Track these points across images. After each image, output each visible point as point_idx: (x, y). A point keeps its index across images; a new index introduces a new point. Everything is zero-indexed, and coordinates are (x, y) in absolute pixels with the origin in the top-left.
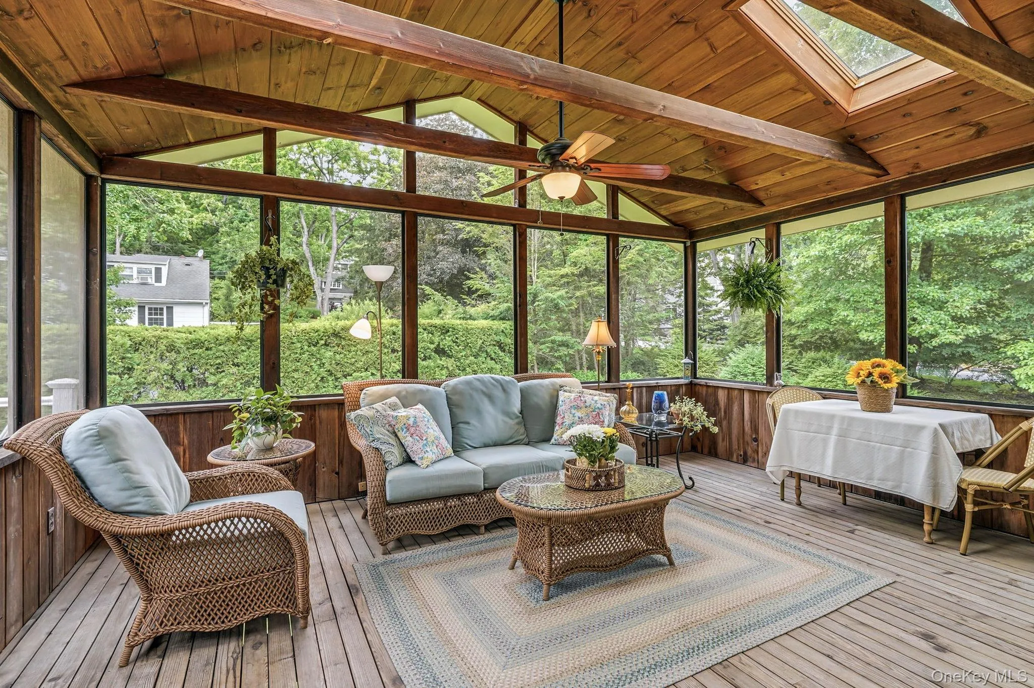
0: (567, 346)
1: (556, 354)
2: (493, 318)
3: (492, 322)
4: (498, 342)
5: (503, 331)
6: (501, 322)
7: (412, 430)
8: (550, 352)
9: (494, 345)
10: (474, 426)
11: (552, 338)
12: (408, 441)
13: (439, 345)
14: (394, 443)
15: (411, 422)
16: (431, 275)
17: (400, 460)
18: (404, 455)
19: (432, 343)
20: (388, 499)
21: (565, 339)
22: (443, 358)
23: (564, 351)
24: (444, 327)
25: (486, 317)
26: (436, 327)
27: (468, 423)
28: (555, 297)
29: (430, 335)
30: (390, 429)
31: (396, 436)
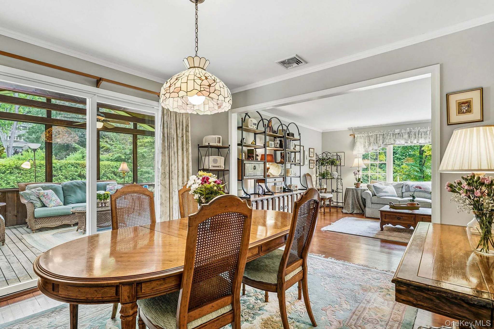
0: (149, 173)
1: (143, 177)
2: (112, 160)
3: (111, 163)
4: (114, 171)
5: (116, 167)
6: (115, 162)
7: (46, 197)
8: (140, 176)
9: (111, 173)
10: (73, 197)
11: (141, 170)
12: (43, 199)
13: (80, 173)
14: (39, 201)
15: (45, 194)
16: (82, 137)
17: (41, 206)
18: (43, 204)
19: (77, 172)
20: (35, 216)
21: (147, 170)
22: (83, 179)
23: (147, 175)
24: (83, 164)
25: (108, 160)
26: (79, 164)
27: (70, 196)
28: (142, 152)
29: (76, 168)
30: (37, 197)
31: (40, 198)
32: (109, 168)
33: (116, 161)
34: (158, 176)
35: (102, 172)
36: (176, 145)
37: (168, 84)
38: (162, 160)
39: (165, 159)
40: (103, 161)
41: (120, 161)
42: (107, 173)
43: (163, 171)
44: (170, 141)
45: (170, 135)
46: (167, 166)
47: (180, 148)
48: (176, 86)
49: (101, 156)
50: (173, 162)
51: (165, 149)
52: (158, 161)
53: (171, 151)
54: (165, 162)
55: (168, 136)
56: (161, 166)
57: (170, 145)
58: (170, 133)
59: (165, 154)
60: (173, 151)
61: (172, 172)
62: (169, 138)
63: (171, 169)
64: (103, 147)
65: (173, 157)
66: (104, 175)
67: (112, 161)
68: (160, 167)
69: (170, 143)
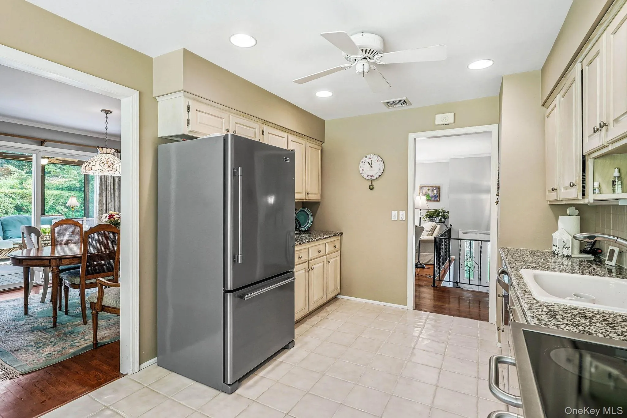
10: (13, 231)
27: (10, 230)
32: (58, 199)
33: (69, 190)
34: (96, 212)
35: (49, 204)
36: (112, 187)
37: (85, 165)
38: (100, 200)
39: (102, 198)
40: (50, 189)
41: (74, 190)
42: (56, 206)
43: (101, 209)
44: (107, 185)
45: (107, 180)
46: (104, 205)
47: (116, 190)
48: (89, 167)
49: (46, 183)
50: (110, 201)
51: (102, 191)
52: (96, 201)
53: (108, 193)
54: (102, 201)
55: (105, 181)
56: (99, 205)
57: (107, 188)
58: (107, 178)
59: (102, 195)
60: (110, 193)
61: (108, 210)
62: (106, 182)
63: (107, 207)
64: (50, 172)
65: (110, 198)
66: (51, 207)
67: (63, 190)
68: (97, 205)
69: (107, 186)
